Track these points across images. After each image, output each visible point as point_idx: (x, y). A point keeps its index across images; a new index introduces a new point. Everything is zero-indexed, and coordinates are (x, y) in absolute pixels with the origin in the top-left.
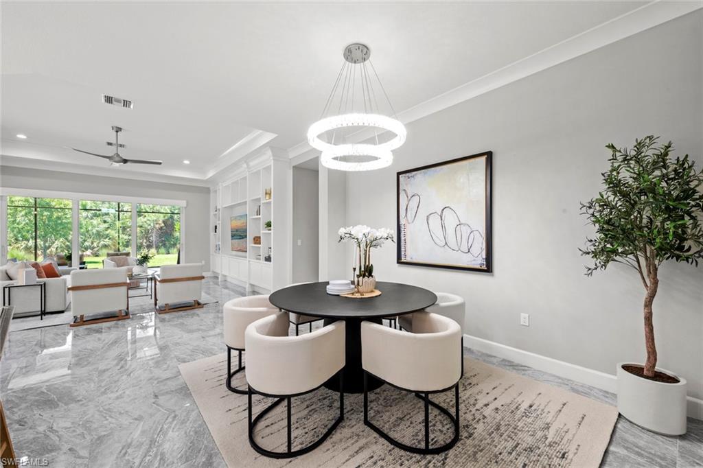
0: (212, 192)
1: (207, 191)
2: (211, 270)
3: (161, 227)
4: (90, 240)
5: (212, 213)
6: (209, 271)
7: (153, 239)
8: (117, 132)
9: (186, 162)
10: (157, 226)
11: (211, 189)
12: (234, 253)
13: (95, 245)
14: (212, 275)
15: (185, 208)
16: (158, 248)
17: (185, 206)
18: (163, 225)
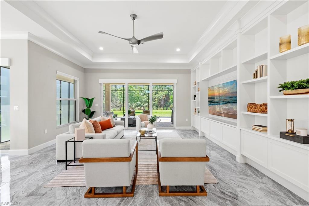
0: (191, 72)
1: (189, 72)
2: (191, 125)
3: (165, 98)
4: (143, 103)
5: (192, 86)
6: (190, 126)
7: (162, 103)
8: (134, 19)
9: (178, 50)
10: (163, 98)
11: (192, 70)
12: (211, 116)
13: (144, 105)
14: (192, 129)
15: (177, 84)
16: (163, 107)
17: (176, 83)
18: (165, 97)
